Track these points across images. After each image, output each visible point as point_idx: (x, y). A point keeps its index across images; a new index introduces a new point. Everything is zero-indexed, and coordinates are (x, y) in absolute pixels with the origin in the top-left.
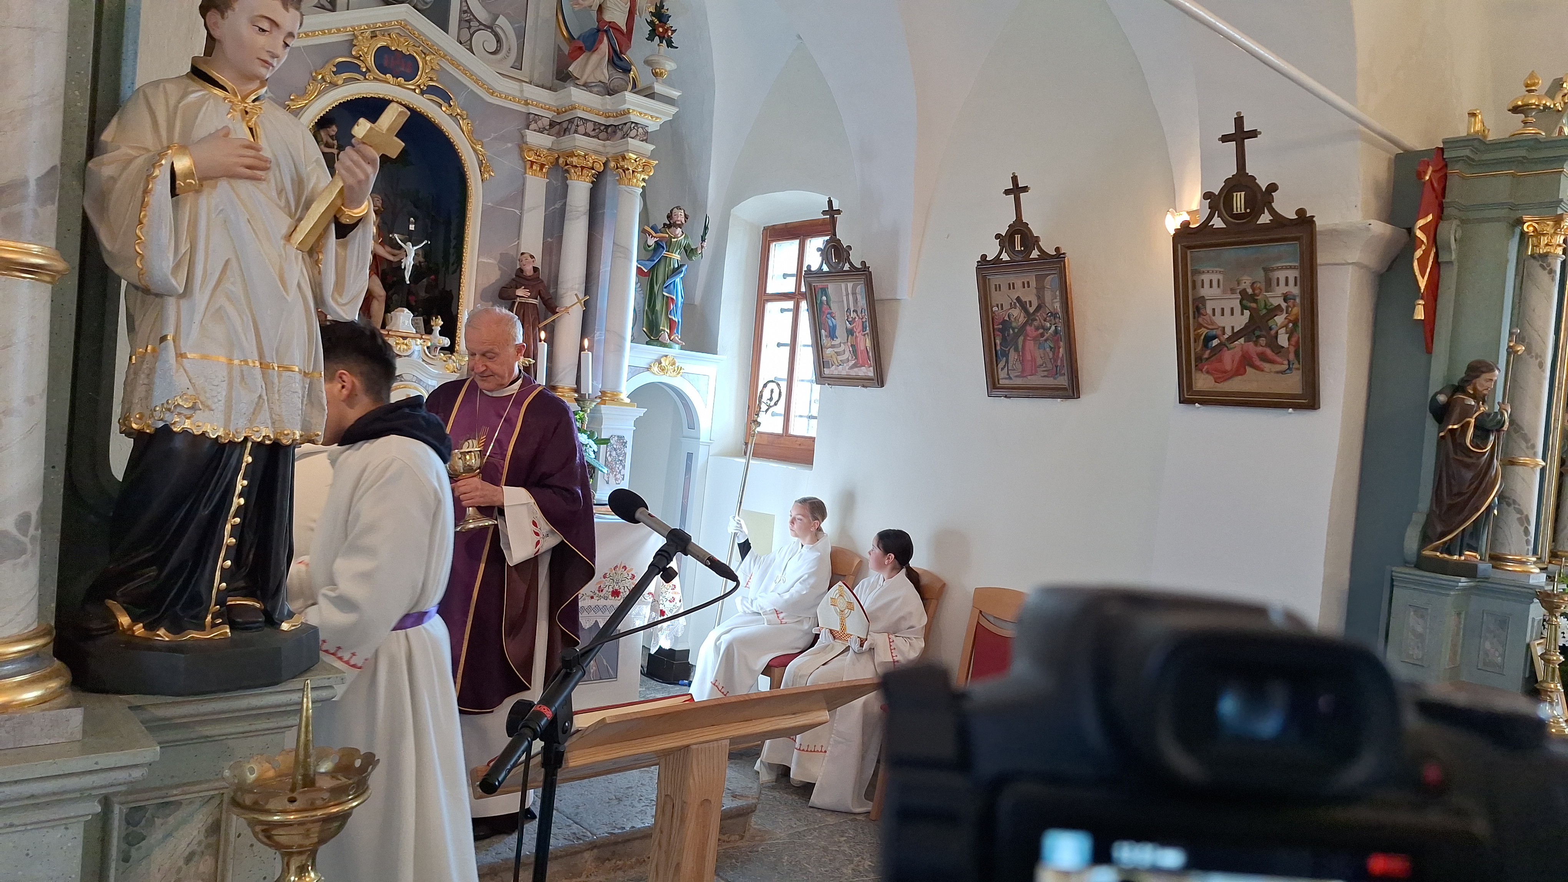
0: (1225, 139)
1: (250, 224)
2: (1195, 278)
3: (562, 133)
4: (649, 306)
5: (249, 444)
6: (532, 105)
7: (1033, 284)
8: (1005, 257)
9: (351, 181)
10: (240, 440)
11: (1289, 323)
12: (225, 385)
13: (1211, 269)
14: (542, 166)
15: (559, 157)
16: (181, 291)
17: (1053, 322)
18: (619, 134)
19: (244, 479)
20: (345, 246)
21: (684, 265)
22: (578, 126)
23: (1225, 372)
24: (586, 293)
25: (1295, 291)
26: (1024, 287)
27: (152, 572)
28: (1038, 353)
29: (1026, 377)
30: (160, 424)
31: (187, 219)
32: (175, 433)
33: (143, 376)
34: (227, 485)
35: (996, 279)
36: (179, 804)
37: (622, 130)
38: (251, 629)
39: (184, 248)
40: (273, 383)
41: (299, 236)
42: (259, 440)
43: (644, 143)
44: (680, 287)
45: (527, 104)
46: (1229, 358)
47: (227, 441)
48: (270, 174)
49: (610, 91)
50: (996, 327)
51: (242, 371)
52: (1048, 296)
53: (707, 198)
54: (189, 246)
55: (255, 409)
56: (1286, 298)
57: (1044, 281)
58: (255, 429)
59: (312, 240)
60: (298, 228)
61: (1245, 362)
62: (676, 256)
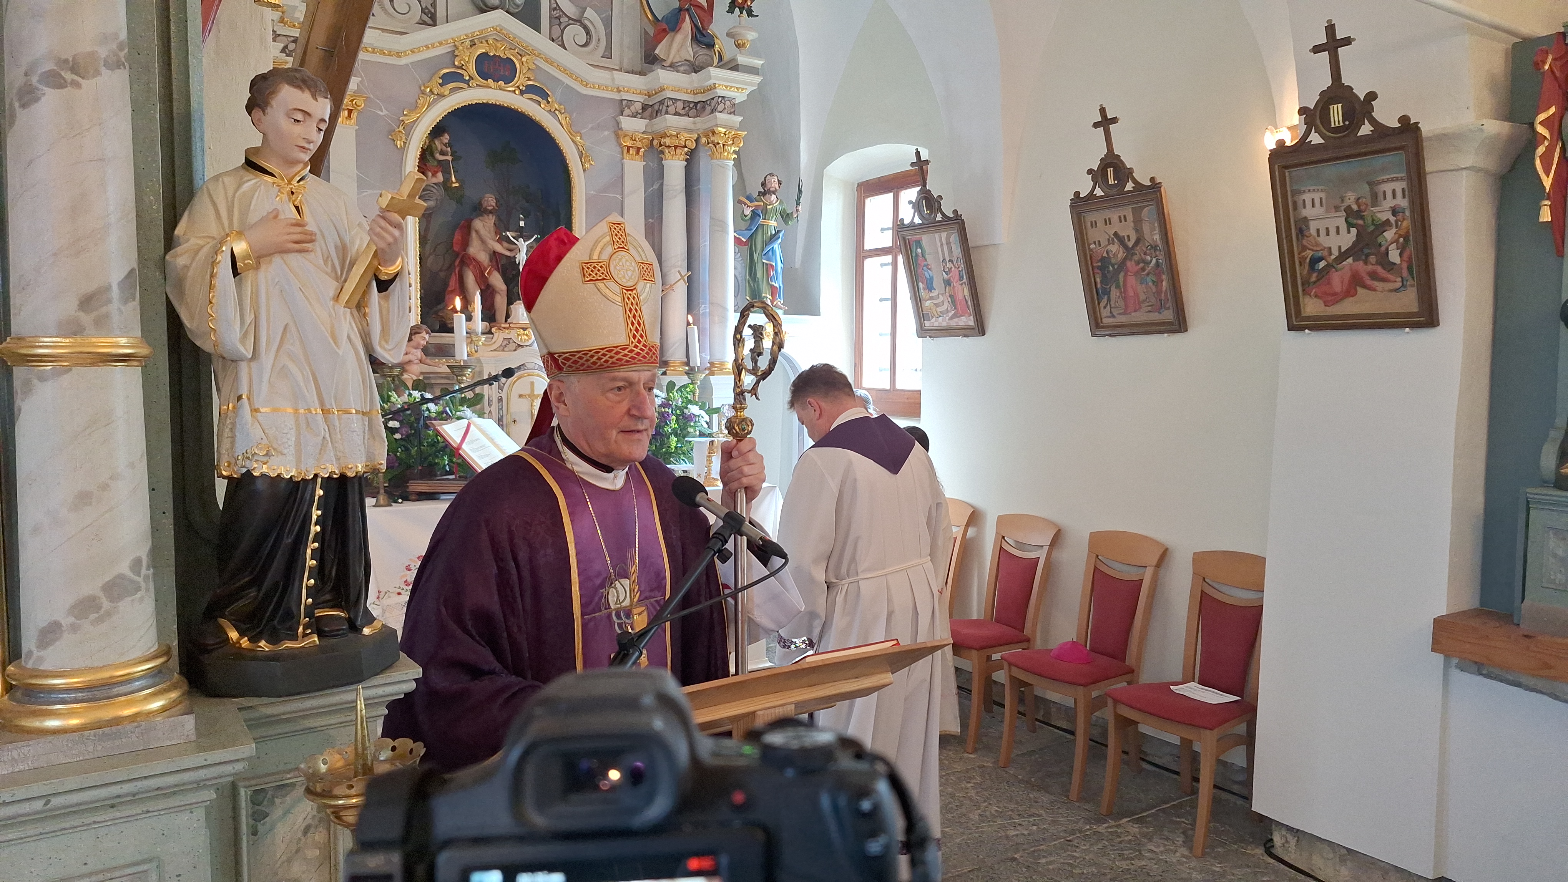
0: (1317, 49)
1: (303, 292)
2: (1296, 198)
3: (655, 115)
4: (750, 275)
5: (319, 480)
6: (624, 92)
7: (1130, 217)
8: (1099, 192)
9: (382, 245)
10: (311, 477)
11: (1399, 238)
12: (293, 432)
13: (1312, 188)
14: (638, 149)
15: (653, 139)
16: (250, 356)
17: (1153, 256)
18: (708, 109)
19: (317, 510)
20: (387, 299)
21: (782, 231)
22: (668, 106)
23: (1335, 294)
24: (689, 268)
25: (1403, 202)
26: (1121, 222)
27: (252, 593)
28: (1141, 289)
29: (1130, 313)
30: (244, 470)
31: (249, 292)
32: (255, 477)
33: (227, 430)
34: (305, 515)
35: (1090, 217)
36: (293, 785)
37: (710, 105)
38: (338, 635)
39: (249, 318)
40: (334, 426)
41: (345, 297)
42: (327, 476)
43: (732, 116)
44: (778, 253)
45: (619, 91)
46: (1338, 280)
47: (300, 479)
48: (317, 243)
49: (696, 68)
50: (1095, 265)
51: (307, 418)
52: (1146, 228)
53: (800, 161)
54: (253, 316)
55: (321, 449)
56: (1394, 211)
57: (1141, 213)
58: (322, 467)
59: (357, 298)
60: (343, 290)
61: (1356, 282)
62: (773, 223)
